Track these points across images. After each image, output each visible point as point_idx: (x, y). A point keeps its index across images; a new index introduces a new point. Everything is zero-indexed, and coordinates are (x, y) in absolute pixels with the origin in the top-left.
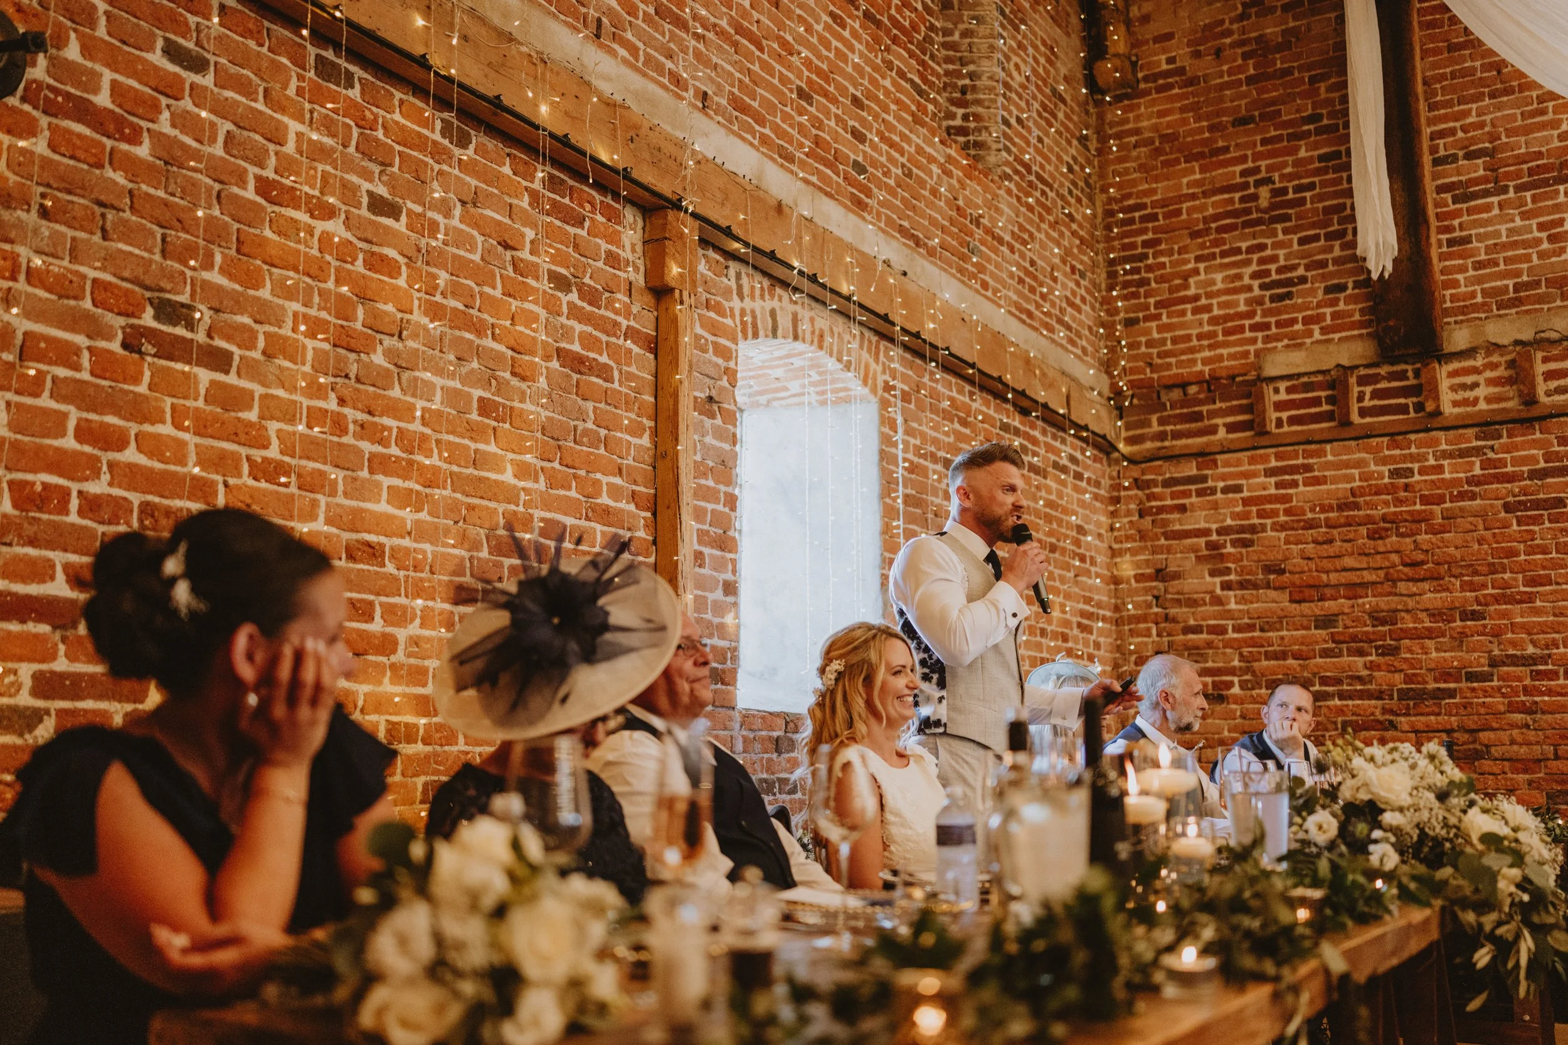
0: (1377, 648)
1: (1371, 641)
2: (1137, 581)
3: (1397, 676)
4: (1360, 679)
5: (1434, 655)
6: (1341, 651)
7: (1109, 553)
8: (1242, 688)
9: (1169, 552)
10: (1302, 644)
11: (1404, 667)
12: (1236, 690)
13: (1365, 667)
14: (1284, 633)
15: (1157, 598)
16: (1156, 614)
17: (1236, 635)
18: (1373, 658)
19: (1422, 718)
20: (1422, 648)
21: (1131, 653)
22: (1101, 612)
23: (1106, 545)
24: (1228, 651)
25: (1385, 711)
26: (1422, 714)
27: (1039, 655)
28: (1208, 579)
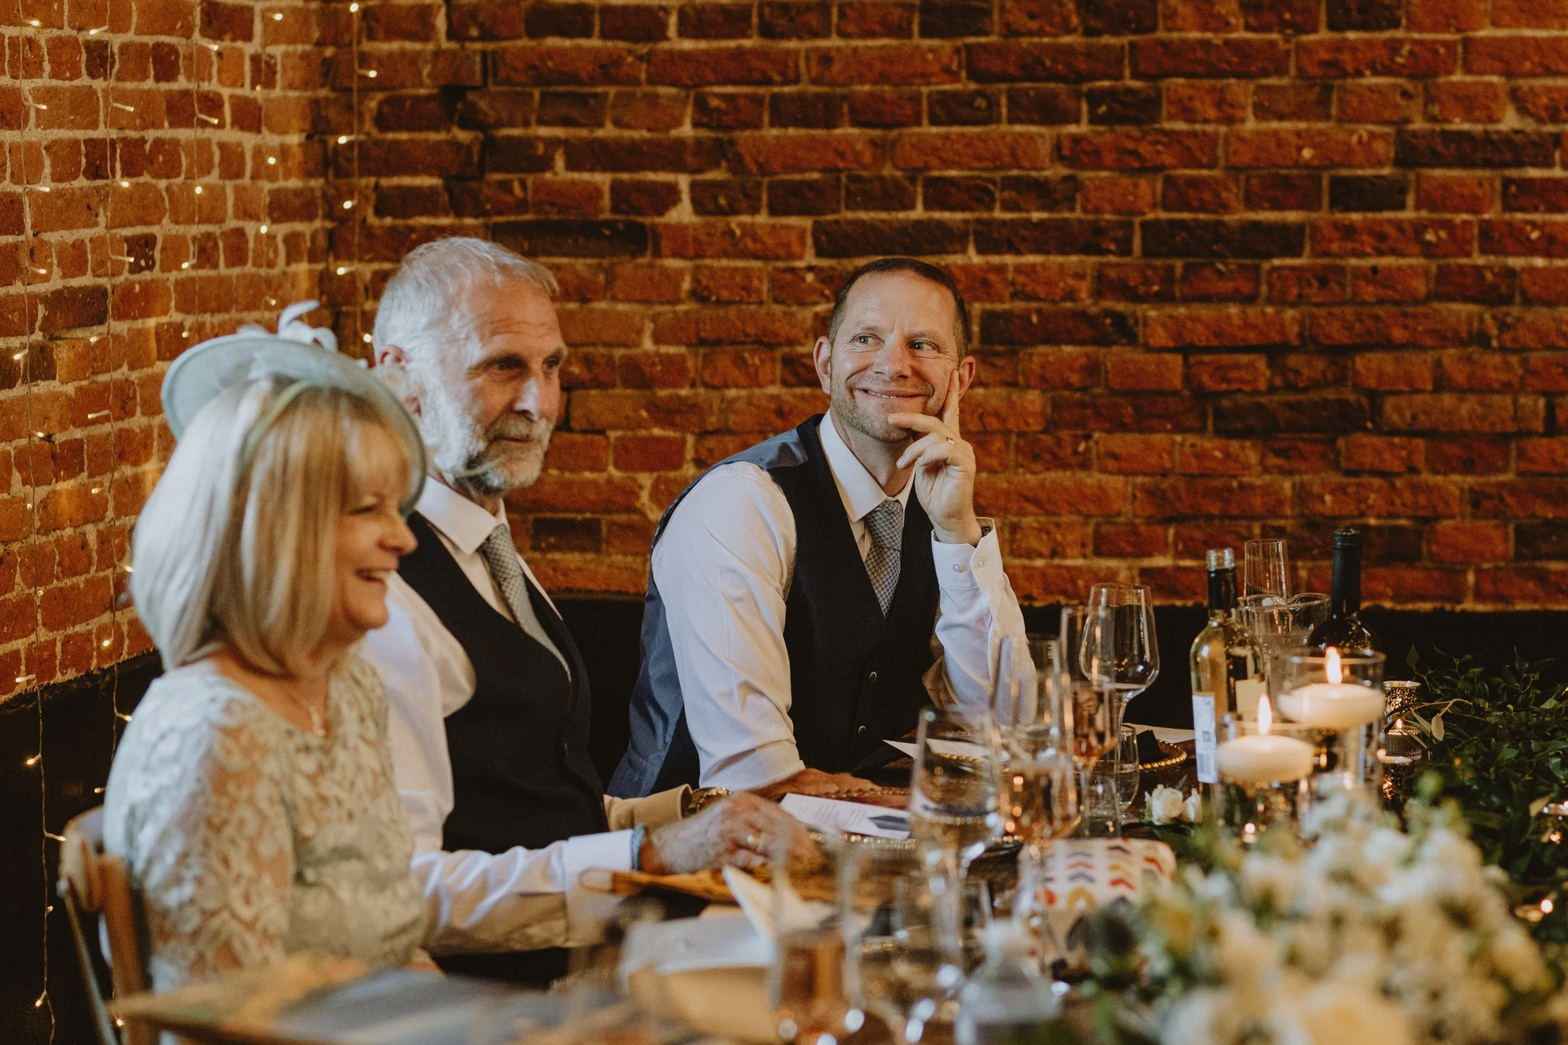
0: (1094, 99)
1: (1082, 78)
3: (1144, 184)
4: (1043, 194)
5: (1251, 125)
6: (993, 103)
8: (699, 207)
10: (883, 78)
11: (1167, 159)
12: (683, 213)
13: (1058, 154)
14: (834, 42)
17: (688, 45)
18: (1081, 128)
19: (1205, 312)
20: (1220, 104)
21: (369, 87)
24: (664, 90)
25: (1103, 285)
26: (1206, 299)
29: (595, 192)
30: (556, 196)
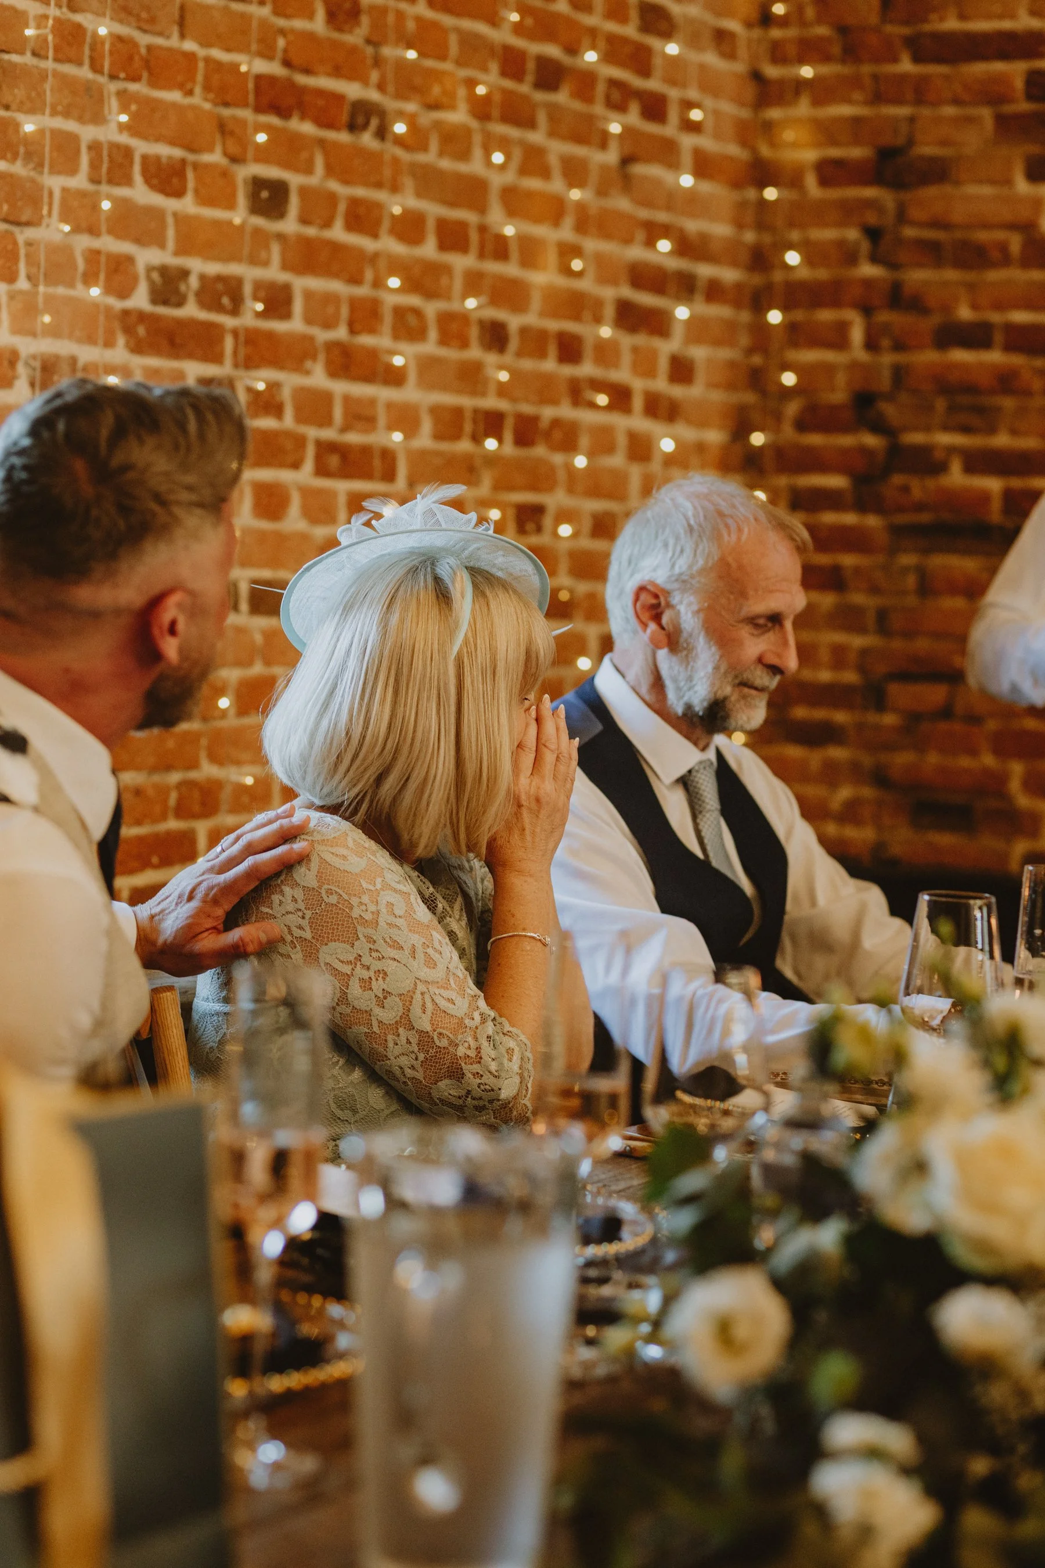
2: (824, 181)
7: (750, 92)
9: (920, 100)
15: (873, 234)
16: (868, 283)
21: (787, 393)
22: (705, 271)
23: (740, 67)
27: (467, 402)
28: (1022, 186)
29: (984, 498)
30: (952, 500)
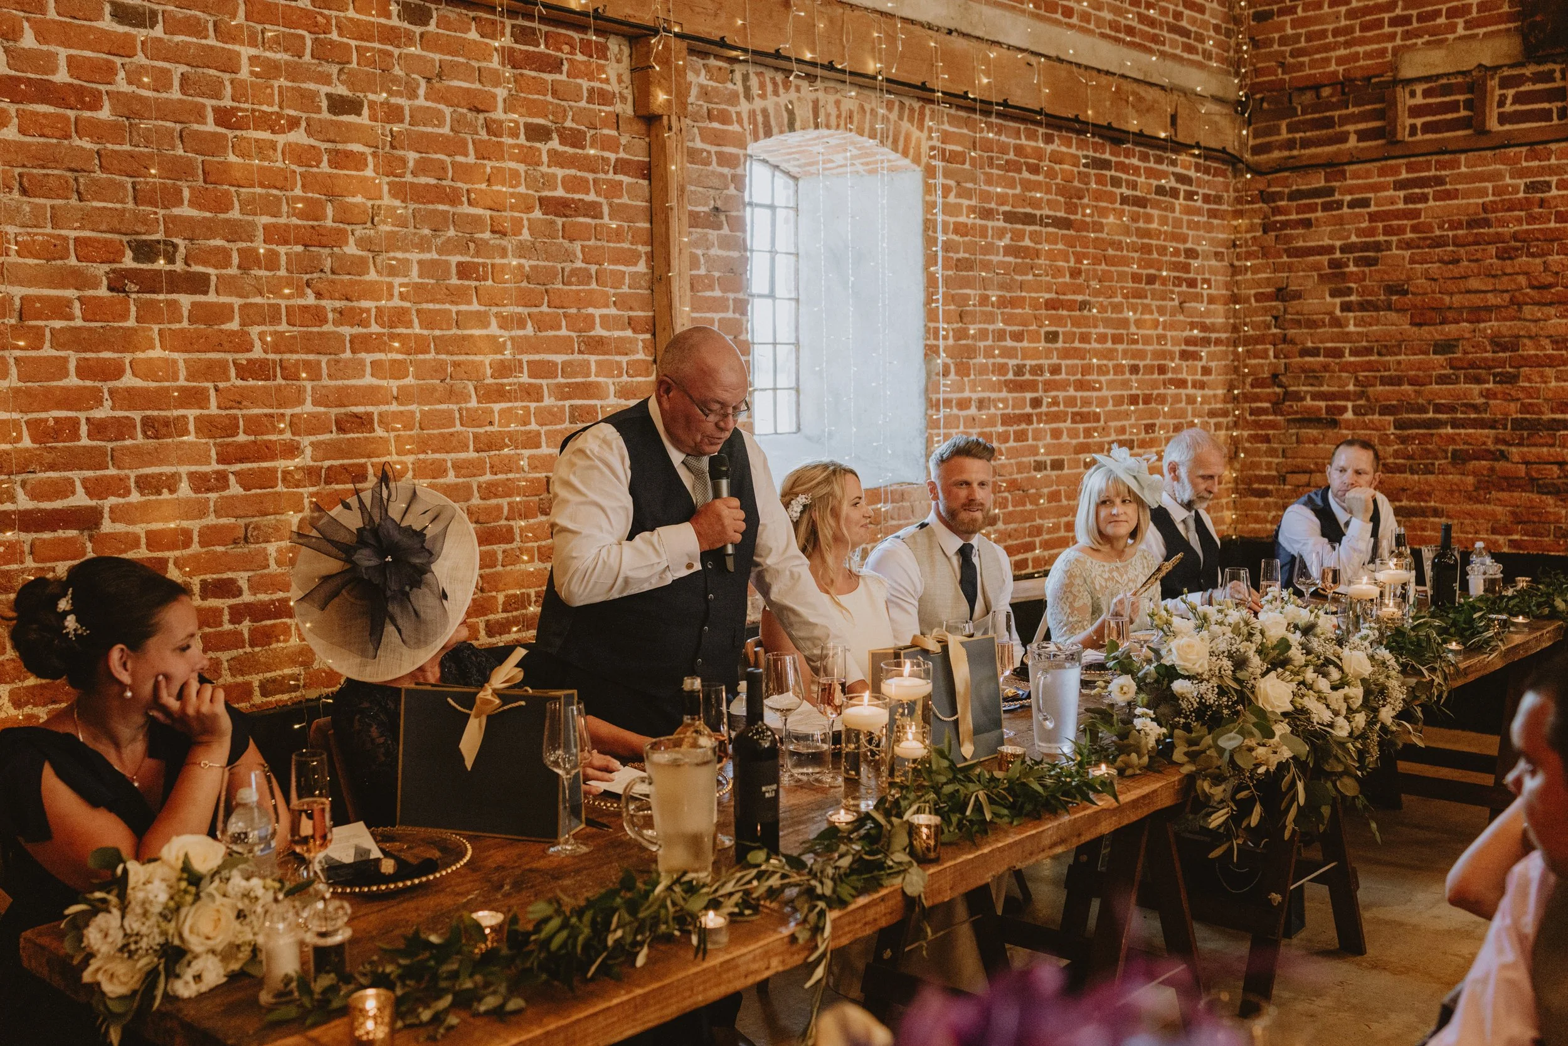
0: (1495, 375)
1: (1490, 368)
2: (1257, 301)
3: (1512, 405)
4: (1475, 408)
5: (1553, 384)
6: (1458, 377)
7: (1230, 271)
8: (1355, 413)
9: (1290, 270)
10: (1419, 369)
11: (1521, 395)
12: (1349, 415)
13: (1481, 394)
14: (1402, 357)
15: (1276, 318)
16: (1274, 335)
17: (1352, 359)
18: (1491, 386)
19: (1534, 450)
20: (1542, 376)
21: (1245, 375)
22: (1214, 336)
23: (1226, 263)
24: (1344, 375)
25: (1497, 440)
26: (1535, 445)
28: (1328, 299)
29: (1320, 409)
30: (1308, 409)
